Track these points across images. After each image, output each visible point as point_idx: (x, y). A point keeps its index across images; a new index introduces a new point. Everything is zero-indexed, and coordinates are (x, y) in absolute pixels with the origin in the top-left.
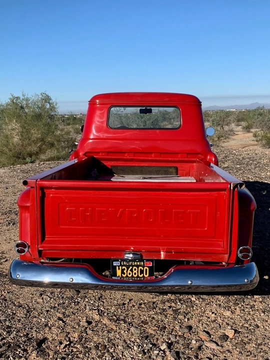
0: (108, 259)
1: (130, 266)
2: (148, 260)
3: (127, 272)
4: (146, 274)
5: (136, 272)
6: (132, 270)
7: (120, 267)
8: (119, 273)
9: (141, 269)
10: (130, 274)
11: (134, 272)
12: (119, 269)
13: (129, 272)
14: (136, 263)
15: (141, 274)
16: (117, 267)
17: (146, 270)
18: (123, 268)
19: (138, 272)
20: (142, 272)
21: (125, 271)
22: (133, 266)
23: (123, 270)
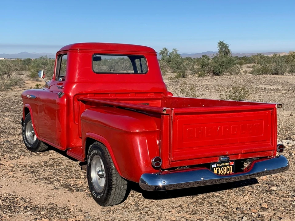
0: (209, 163)
1: (222, 166)
2: (231, 161)
3: (220, 171)
4: (231, 171)
5: (225, 170)
6: (223, 170)
7: (216, 168)
8: (216, 172)
9: (228, 168)
10: (222, 172)
11: (224, 170)
12: (216, 170)
13: (221, 171)
14: (225, 164)
15: (228, 172)
16: (214, 169)
17: (231, 168)
18: (218, 168)
19: (226, 170)
20: (228, 170)
21: (219, 171)
22: (223, 166)
23: (218, 170)
